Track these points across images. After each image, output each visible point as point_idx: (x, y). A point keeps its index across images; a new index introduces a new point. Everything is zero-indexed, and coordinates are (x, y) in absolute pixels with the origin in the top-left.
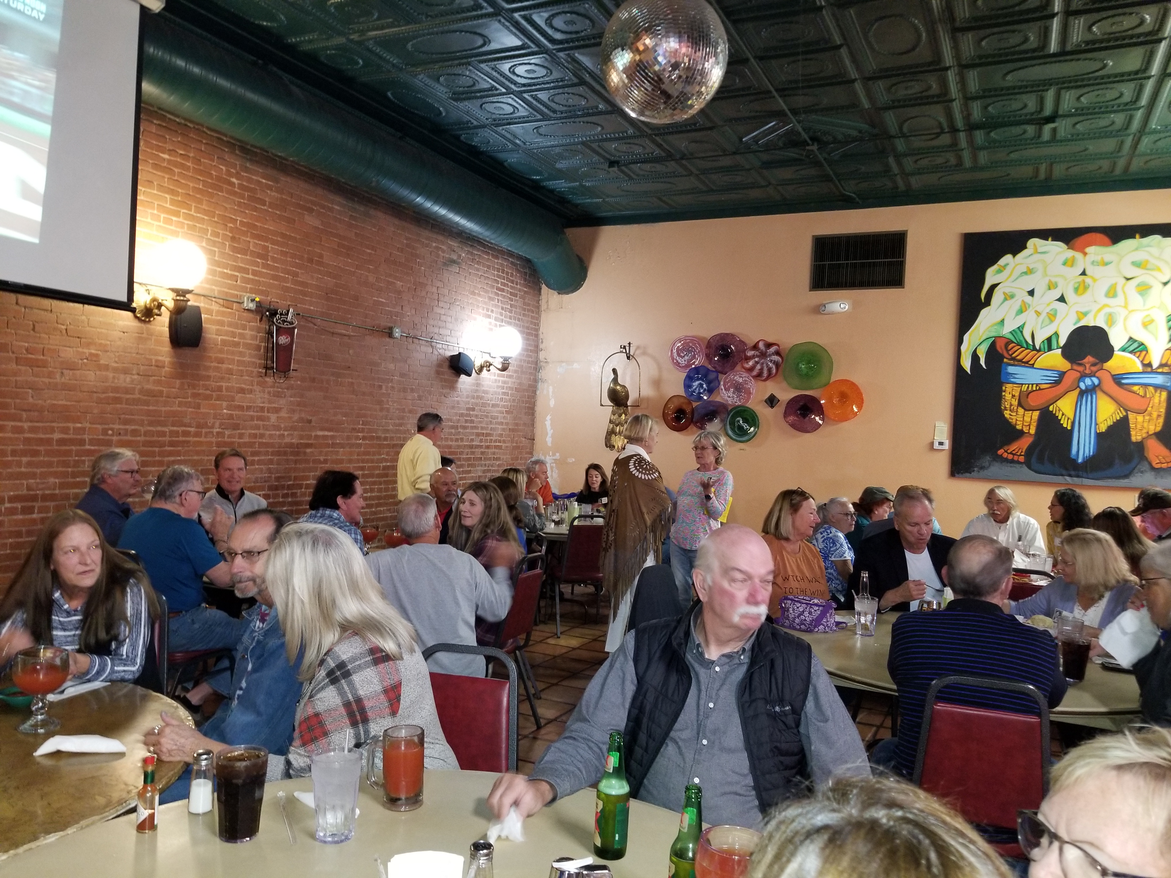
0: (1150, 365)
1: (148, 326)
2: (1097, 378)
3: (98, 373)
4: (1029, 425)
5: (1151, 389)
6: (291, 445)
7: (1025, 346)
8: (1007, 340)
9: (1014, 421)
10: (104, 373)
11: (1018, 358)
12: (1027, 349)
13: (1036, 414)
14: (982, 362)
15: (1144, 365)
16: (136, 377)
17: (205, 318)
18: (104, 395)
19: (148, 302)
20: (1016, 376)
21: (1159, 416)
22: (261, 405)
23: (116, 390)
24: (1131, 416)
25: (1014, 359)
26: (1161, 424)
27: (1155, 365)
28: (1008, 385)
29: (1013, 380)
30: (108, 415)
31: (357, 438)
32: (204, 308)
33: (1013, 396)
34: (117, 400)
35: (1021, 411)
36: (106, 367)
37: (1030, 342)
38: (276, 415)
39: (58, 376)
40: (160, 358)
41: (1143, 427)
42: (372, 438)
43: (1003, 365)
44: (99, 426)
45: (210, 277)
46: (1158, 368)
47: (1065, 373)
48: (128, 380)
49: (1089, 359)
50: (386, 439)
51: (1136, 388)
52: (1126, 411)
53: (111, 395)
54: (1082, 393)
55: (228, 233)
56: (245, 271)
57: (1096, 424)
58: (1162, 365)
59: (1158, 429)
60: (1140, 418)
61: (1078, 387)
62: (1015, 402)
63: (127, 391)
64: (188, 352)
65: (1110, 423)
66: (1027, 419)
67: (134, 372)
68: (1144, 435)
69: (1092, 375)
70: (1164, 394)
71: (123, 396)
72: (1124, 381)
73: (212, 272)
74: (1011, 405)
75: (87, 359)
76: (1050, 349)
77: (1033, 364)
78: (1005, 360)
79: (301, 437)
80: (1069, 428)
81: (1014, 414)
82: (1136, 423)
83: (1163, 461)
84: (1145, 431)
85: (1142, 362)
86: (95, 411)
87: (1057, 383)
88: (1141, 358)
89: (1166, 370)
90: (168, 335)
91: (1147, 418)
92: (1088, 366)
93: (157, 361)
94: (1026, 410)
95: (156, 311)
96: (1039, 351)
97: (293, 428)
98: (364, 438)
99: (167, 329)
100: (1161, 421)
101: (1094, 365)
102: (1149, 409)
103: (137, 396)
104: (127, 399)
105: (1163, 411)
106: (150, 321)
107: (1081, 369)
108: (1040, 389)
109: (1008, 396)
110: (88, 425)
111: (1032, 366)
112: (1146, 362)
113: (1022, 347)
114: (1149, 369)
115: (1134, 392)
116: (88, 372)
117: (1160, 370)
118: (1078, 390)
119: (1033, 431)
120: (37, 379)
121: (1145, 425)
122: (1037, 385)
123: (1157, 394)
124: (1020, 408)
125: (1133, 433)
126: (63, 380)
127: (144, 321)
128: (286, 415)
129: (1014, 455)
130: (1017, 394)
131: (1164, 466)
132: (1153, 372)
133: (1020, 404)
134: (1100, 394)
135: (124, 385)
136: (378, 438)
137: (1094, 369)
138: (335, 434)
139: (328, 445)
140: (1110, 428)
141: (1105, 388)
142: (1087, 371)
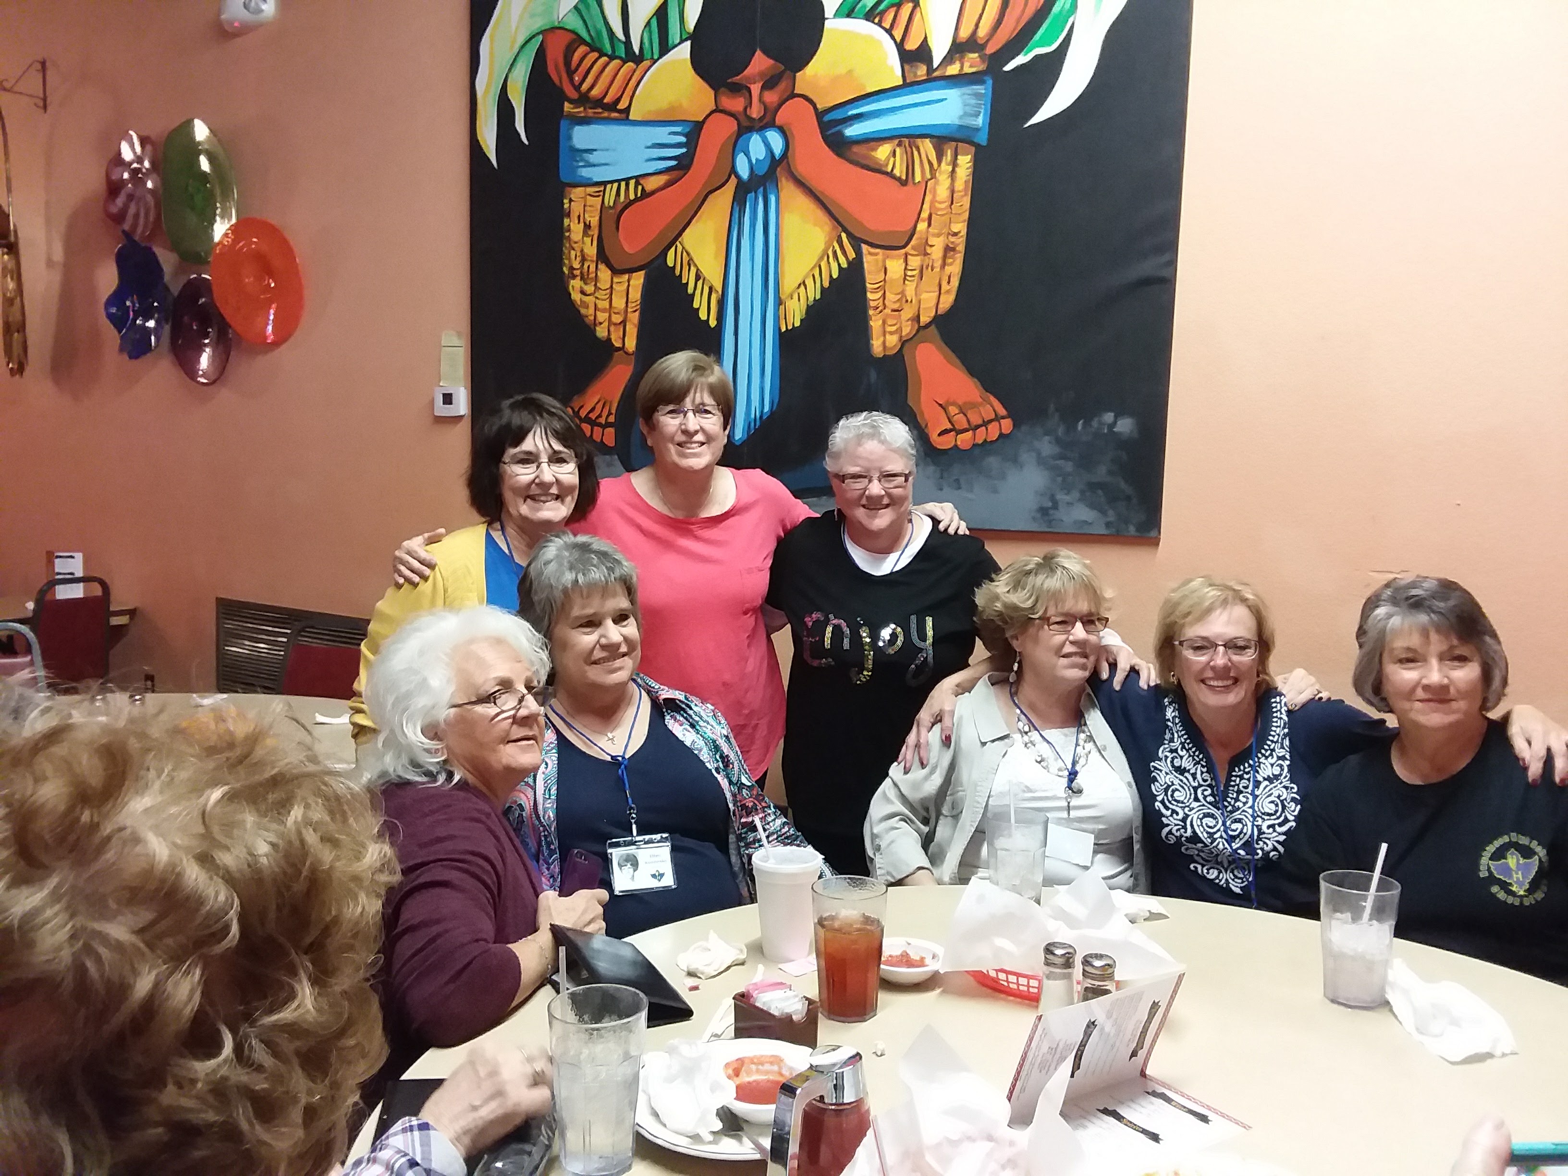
0: (923, 53)
2: (782, 130)
4: (624, 323)
5: (927, 147)
7: (608, 48)
8: (569, 37)
9: (591, 311)
11: (595, 92)
12: (612, 58)
13: (638, 280)
14: (520, 125)
15: (907, 57)
20: (592, 158)
21: (949, 250)
24: (871, 260)
25: (584, 99)
26: (955, 282)
27: (939, 50)
28: (577, 193)
29: (585, 173)
33: (587, 227)
35: (605, 274)
37: (620, 34)
41: (903, 297)
43: (564, 124)
46: (948, 59)
47: (698, 126)
49: (760, 63)
51: (882, 152)
52: (857, 242)
54: (743, 191)
57: (779, 302)
58: (958, 49)
59: (948, 301)
60: (895, 266)
61: (733, 171)
62: (591, 251)
65: (813, 293)
66: (619, 303)
68: (907, 329)
69: (766, 123)
70: (965, 161)
72: (852, 131)
74: (583, 260)
76: (665, 49)
77: (627, 110)
78: (567, 107)
80: (713, 323)
81: (590, 289)
82: (882, 288)
83: (961, 421)
84: (908, 313)
85: (900, 46)
87: (683, 165)
88: (898, 34)
89: (971, 63)
91: (915, 262)
92: (755, 89)
94: (616, 272)
96: (638, 60)
100: (955, 268)
101: (769, 84)
102: (922, 226)
105: (960, 227)
107: (736, 104)
108: (645, 195)
109: (576, 230)
111: (626, 117)
112: (912, 45)
113: (602, 54)
114: (921, 71)
115: (878, 169)
117: (953, 69)
118: (733, 182)
119: (631, 344)
121: (910, 289)
122: (637, 178)
123: (946, 167)
124: (602, 267)
125: (875, 324)
129: (593, 423)
130: (594, 221)
131: (964, 440)
132: (933, 79)
133: (602, 256)
134: (788, 189)
137: (772, 97)
140: (813, 310)
141: (802, 165)
142: (755, 112)
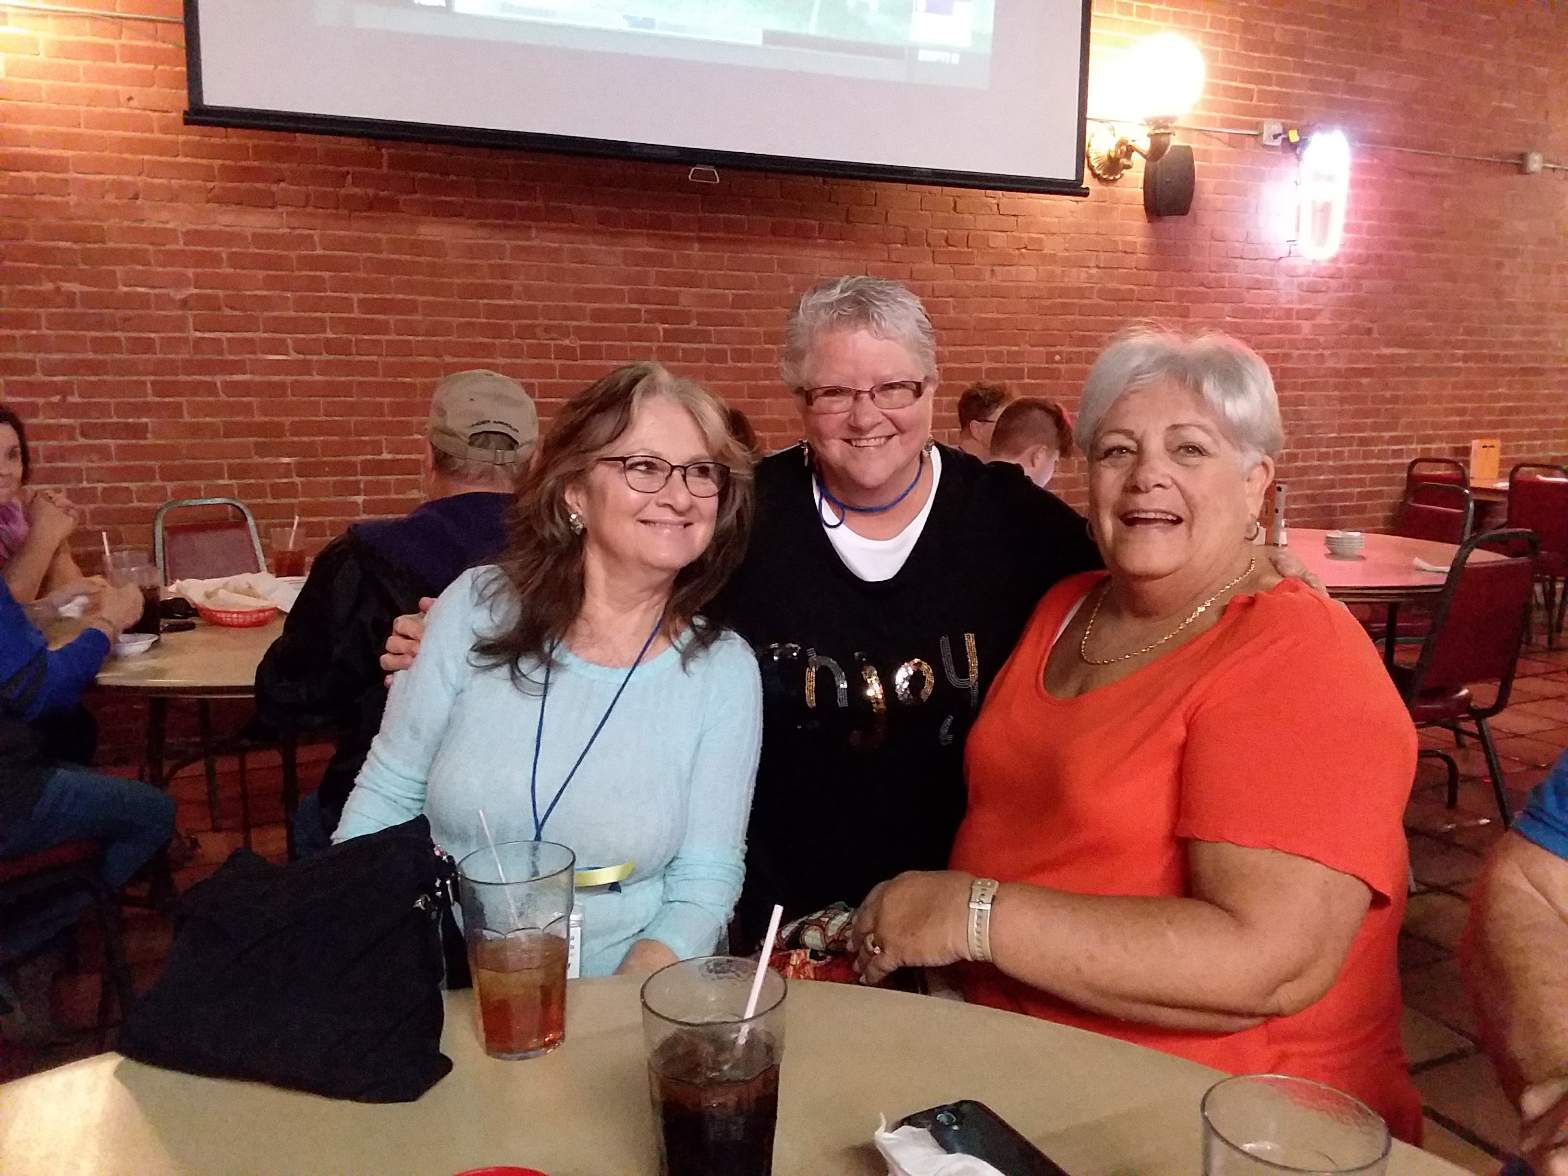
1: (1112, 188)
3: (1041, 268)
6: (1337, 373)
10: (1049, 268)
16: (1094, 271)
17: (1200, 166)
18: (1048, 302)
19: (1113, 148)
22: (1288, 306)
23: (1064, 292)
30: (1055, 332)
31: (1454, 358)
32: (1198, 149)
34: (1066, 309)
36: (1052, 259)
38: (1309, 323)
39: (987, 275)
40: (1129, 238)
42: (1480, 358)
44: (1042, 349)
45: (1210, 97)
48: (1083, 275)
50: (1507, 359)
53: (1059, 300)
55: (1238, 19)
56: (1265, 79)
63: (1081, 292)
64: (1171, 224)
67: (1092, 264)
71: (1076, 301)
73: (1213, 89)
75: (1025, 248)
79: (1352, 359)
86: (1037, 328)
90: (1141, 199)
93: (1125, 243)
95: (1124, 161)
97: (1339, 344)
98: (1465, 359)
99: (1142, 191)
103: (1096, 300)
104: (1081, 306)
106: (1115, 180)
110: (1028, 347)
116: (1029, 268)
120: (961, 282)
126: (994, 282)
127: (1106, 181)
128: (1329, 322)
135: (1077, 285)
136: (1494, 358)
138: (1414, 351)
139: (1399, 372)
